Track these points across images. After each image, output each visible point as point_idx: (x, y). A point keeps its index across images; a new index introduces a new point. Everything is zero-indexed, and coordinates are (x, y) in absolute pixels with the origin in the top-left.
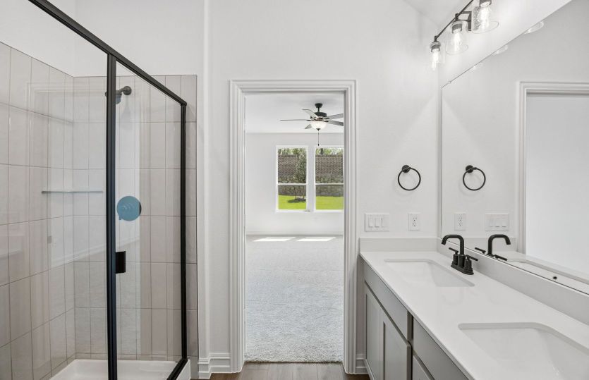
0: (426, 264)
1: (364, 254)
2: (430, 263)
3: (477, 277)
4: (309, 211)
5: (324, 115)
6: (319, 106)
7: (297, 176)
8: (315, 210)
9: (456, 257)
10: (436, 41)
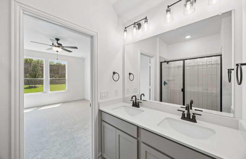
0: (123, 107)
1: (102, 109)
2: (124, 106)
3: (141, 108)
4: (46, 93)
5: (61, 45)
6: (57, 40)
7: (30, 74)
8: (50, 92)
9: (133, 103)
10: (125, 29)
